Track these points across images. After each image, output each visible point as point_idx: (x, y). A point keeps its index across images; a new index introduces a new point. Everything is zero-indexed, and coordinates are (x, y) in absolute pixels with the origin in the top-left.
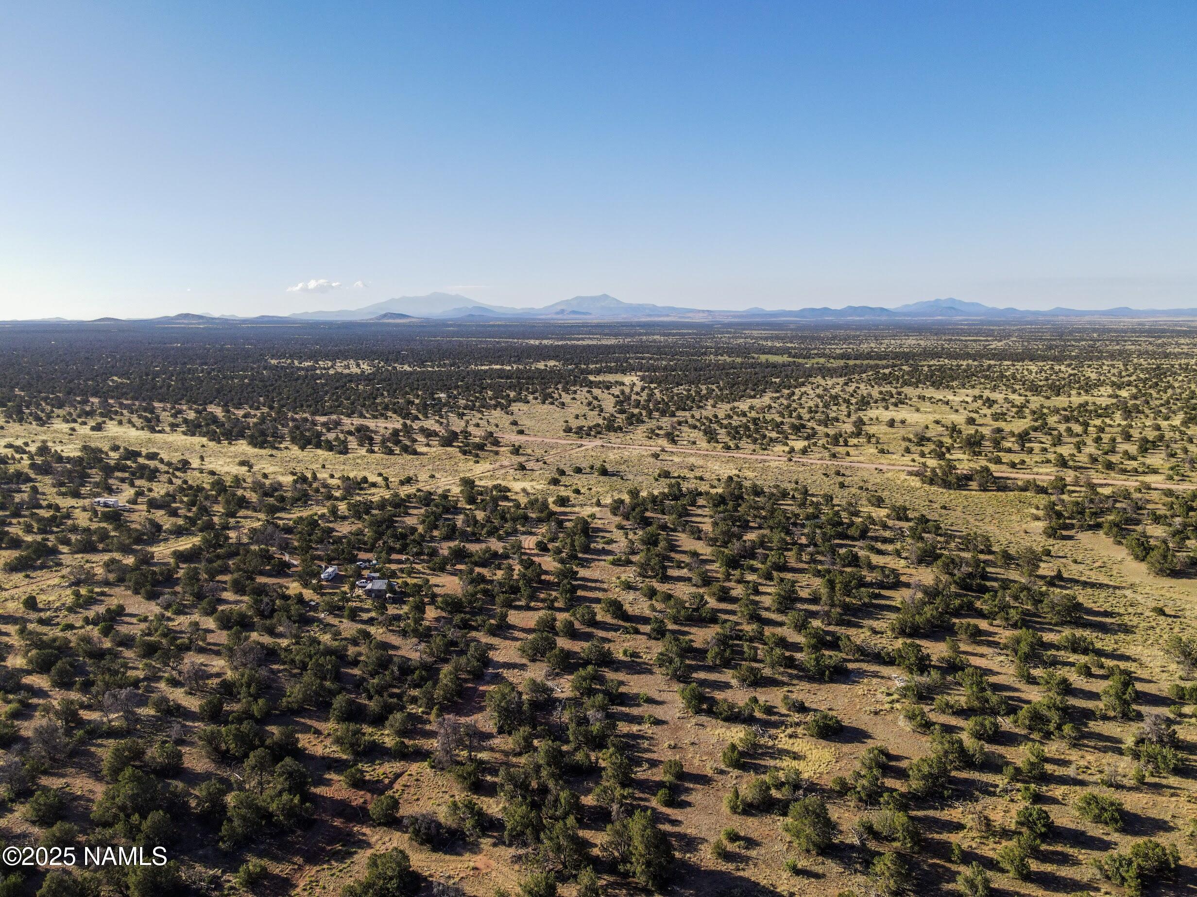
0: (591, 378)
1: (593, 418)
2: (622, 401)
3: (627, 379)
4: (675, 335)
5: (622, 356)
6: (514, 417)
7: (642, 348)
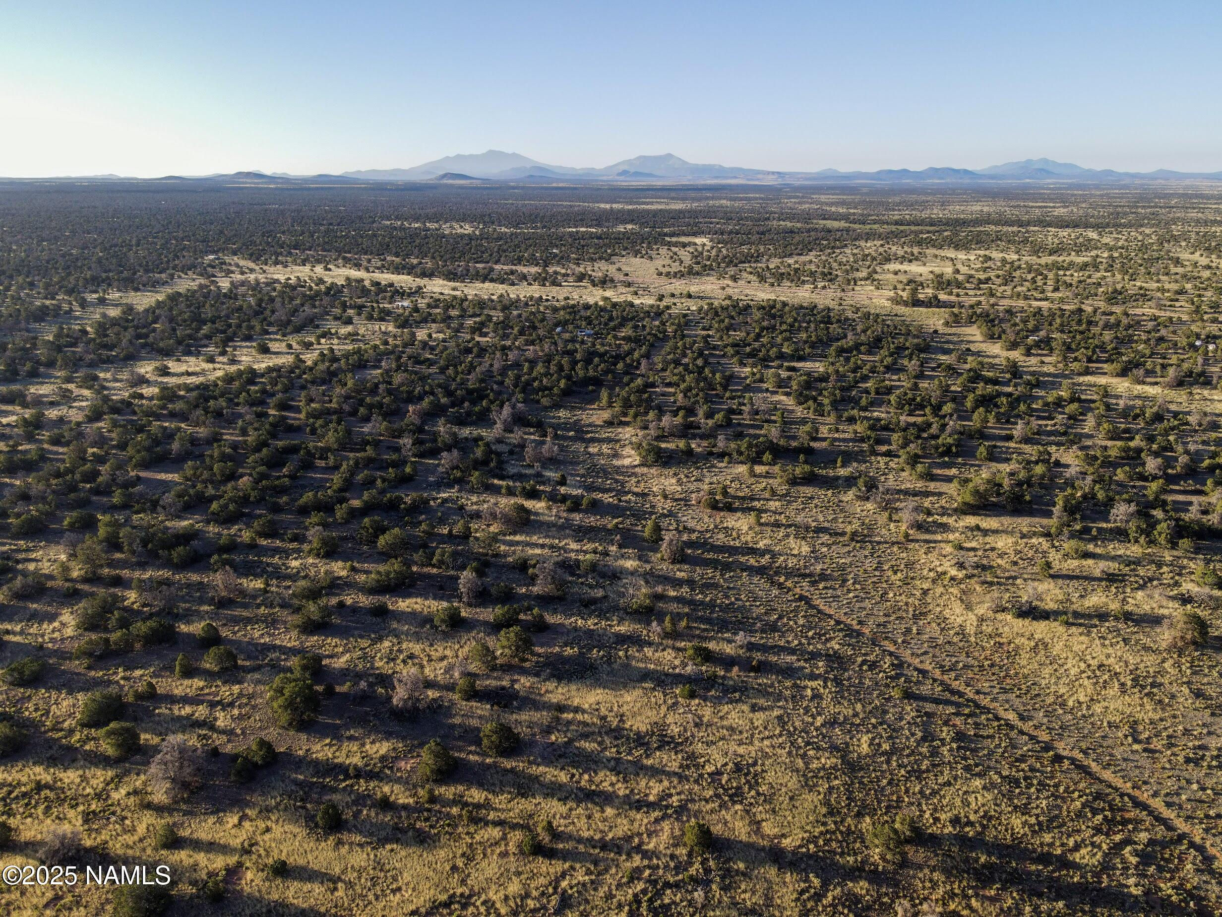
0: (667, 239)
1: (675, 267)
2: (697, 256)
3: (699, 240)
4: (741, 199)
5: (692, 221)
6: (617, 266)
7: (710, 213)
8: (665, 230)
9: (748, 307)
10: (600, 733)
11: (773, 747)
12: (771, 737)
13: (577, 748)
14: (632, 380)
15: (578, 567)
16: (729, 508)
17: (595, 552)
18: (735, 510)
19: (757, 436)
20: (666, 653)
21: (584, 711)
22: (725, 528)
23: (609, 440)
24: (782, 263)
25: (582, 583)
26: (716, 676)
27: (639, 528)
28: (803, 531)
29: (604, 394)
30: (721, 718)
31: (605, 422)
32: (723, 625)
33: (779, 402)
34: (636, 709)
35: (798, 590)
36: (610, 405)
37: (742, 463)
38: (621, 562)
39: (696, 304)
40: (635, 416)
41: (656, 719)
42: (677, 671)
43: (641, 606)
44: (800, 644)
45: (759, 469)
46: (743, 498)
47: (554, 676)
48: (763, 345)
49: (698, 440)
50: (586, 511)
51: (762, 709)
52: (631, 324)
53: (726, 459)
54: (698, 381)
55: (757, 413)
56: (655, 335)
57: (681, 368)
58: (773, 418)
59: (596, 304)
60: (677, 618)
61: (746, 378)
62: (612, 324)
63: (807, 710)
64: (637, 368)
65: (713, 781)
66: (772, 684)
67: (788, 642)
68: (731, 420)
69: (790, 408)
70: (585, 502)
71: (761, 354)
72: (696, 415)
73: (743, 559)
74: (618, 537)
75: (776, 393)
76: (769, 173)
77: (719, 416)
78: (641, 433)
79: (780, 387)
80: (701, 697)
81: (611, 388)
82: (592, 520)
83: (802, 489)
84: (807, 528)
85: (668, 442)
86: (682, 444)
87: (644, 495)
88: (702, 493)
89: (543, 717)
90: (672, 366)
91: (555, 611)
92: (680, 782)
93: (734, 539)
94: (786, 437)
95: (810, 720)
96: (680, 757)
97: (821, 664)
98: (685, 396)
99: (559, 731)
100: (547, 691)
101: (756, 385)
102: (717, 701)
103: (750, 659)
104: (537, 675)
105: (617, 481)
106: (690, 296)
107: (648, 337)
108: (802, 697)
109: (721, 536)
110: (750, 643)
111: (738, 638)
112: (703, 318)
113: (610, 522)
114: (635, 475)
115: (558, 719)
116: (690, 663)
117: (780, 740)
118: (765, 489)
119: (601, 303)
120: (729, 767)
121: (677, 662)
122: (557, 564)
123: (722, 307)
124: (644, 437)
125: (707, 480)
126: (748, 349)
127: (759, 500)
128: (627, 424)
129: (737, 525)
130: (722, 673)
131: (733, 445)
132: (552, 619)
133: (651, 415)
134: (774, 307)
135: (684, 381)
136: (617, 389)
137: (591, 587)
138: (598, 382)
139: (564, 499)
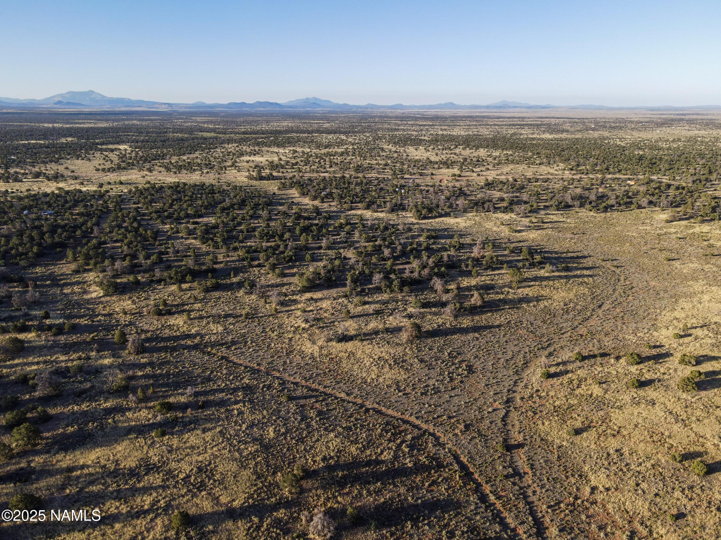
0: (99, 147)
1: (108, 165)
2: (122, 157)
3: (122, 147)
4: (147, 120)
5: (115, 135)
6: (65, 166)
7: (127, 129)
8: (97, 141)
9: (162, 187)
10: (103, 477)
11: (219, 450)
12: (218, 445)
13: (87, 492)
14: (89, 241)
15: (69, 371)
16: (170, 313)
17: (80, 358)
18: (174, 313)
19: (180, 266)
20: (141, 412)
21: (88, 467)
22: (168, 326)
23: (78, 283)
24: (179, 159)
25: (73, 382)
26: (177, 418)
27: (110, 336)
28: (217, 318)
29: (70, 253)
30: (185, 443)
31: (73, 271)
32: (177, 385)
33: (191, 244)
34: (126, 454)
35: (220, 354)
36: (75, 259)
37: (173, 284)
38: (101, 362)
39: (127, 188)
40: (95, 264)
41: (141, 456)
42: (151, 421)
43: (119, 387)
44: (226, 385)
45: (184, 286)
46: (178, 305)
47: (62, 449)
48: (175, 210)
49: (142, 274)
50: (68, 333)
51: (209, 430)
52: (82, 204)
53: (163, 283)
54: (136, 237)
55: (178, 252)
56: (101, 210)
57: (123, 230)
58: (188, 254)
59: (53, 192)
60: (145, 388)
61: (167, 231)
62: (67, 205)
63: (236, 422)
64: (92, 232)
65: (185, 483)
66: (213, 413)
67: (219, 386)
68: (162, 258)
69: (198, 246)
70: (66, 327)
71: (175, 216)
72: (138, 259)
73: (183, 342)
74: (96, 345)
75: (188, 238)
76: (162, 104)
77: (153, 258)
78: (101, 275)
79: (190, 235)
80: (169, 434)
81: (74, 248)
82: (74, 338)
83: (213, 293)
84: (219, 316)
85: (122, 278)
86: (131, 278)
87: (110, 315)
88: (150, 307)
89: (58, 479)
90: (116, 229)
91: (55, 405)
92: (164, 491)
93: (176, 331)
94: (198, 264)
95: (239, 428)
96: (161, 475)
97: (240, 394)
98: (129, 247)
99: (71, 485)
100: (58, 461)
101: (175, 235)
102: (181, 433)
103: (197, 402)
104: (48, 452)
105: (88, 309)
106: (121, 183)
107: (96, 212)
108: (232, 416)
109: (167, 331)
110: (196, 392)
111: (188, 391)
112: (133, 197)
113: (88, 337)
114: (102, 303)
115: (69, 477)
116: (159, 414)
117: (223, 445)
118: (190, 297)
119: (57, 192)
120: (194, 471)
121: (150, 416)
122: (51, 373)
123: (145, 189)
124: (104, 277)
125: (152, 298)
126: (166, 214)
127: (187, 305)
128: (90, 270)
129: (176, 322)
130: (181, 415)
131: (166, 274)
132: (52, 411)
133: (107, 262)
134: (178, 186)
135: (126, 238)
136: (79, 248)
137: (80, 382)
138: (63, 246)
139: (50, 328)
